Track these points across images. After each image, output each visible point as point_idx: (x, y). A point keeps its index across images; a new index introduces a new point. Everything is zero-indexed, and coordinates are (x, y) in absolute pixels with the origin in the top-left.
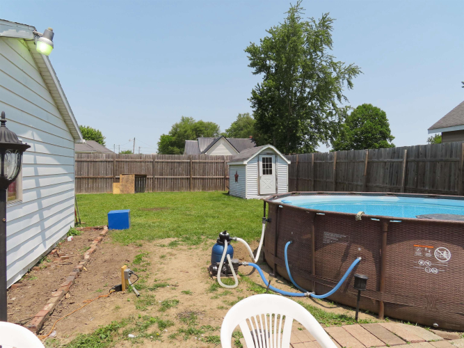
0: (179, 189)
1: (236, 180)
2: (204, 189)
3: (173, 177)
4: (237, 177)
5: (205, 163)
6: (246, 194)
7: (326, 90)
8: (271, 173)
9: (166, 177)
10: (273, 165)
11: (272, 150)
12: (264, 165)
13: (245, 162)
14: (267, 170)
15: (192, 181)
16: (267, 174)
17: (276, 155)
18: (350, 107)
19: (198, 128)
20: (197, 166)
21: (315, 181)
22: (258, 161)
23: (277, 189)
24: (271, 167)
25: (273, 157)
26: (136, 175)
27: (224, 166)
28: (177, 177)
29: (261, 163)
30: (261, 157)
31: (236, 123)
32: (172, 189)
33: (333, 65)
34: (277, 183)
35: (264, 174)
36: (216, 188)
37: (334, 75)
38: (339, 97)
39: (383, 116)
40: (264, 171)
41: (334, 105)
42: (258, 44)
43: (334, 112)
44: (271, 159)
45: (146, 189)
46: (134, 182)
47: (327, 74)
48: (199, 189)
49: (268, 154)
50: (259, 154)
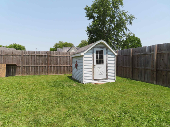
0: (40, 73)
1: (76, 68)
2: (56, 73)
3: (35, 65)
4: (76, 65)
5: (58, 56)
6: (83, 79)
7: (120, 26)
8: (103, 63)
9: (31, 65)
10: (104, 56)
11: (103, 44)
12: (97, 56)
13: (82, 54)
14: (100, 60)
15: (49, 68)
16: (100, 63)
17: (107, 48)
18: (131, 33)
19: (65, 45)
20: (52, 58)
21: (133, 68)
22: (93, 53)
23: (107, 75)
24: (103, 58)
25: (104, 50)
26: (7, 64)
27: (70, 58)
28: (39, 65)
29: (95, 55)
30: (95, 50)
31: (80, 44)
32: (35, 73)
33: (124, 14)
34: (107, 70)
35: (97, 63)
36: (65, 72)
37: (124, 18)
38: (126, 29)
39: (139, 40)
40: (97, 61)
41: (124, 32)
42: (90, 6)
43: (124, 36)
44: (102, 51)
45: (17, 73)
46: (5, 69)
47: (121, 19)
48: (53, 73)
49: (100, 47)
50: (93, 48)
